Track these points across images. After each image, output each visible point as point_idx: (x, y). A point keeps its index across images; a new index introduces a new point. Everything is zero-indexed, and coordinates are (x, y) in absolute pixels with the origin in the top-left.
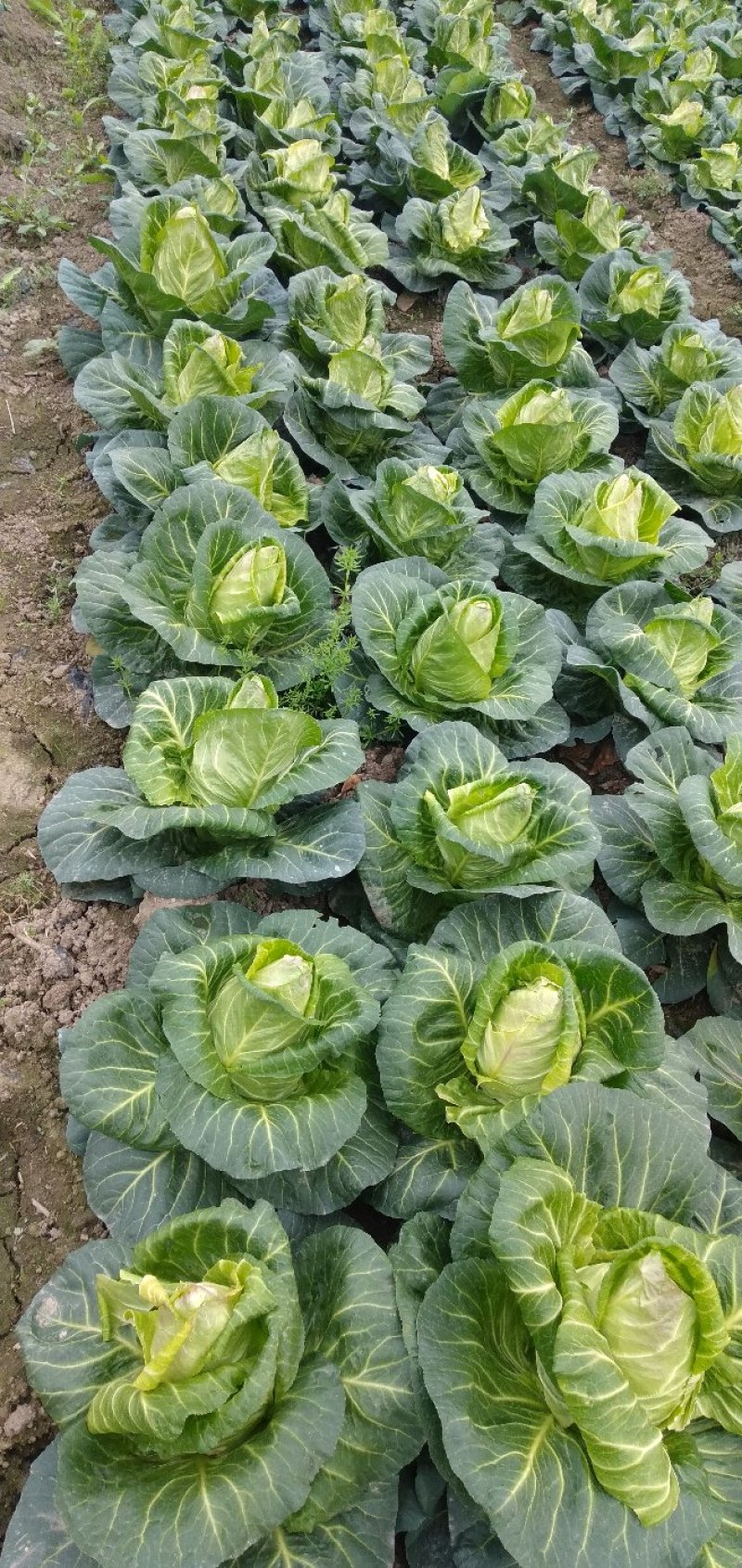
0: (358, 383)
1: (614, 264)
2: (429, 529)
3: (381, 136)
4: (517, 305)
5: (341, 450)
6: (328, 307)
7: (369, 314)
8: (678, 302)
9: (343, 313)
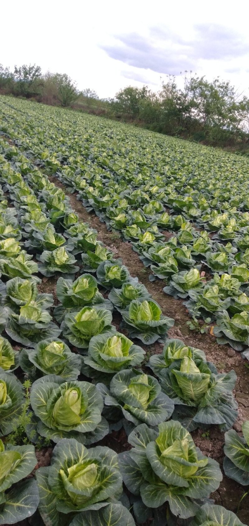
0: (29, 315)
1: (106, 266)
2: (56, 363)
3: (34, 232)
4: (78, 282)
5: (25, 335)
6: (19, 290)
7: (33, 290)
8: (125, 274)
9: (24, 291)
